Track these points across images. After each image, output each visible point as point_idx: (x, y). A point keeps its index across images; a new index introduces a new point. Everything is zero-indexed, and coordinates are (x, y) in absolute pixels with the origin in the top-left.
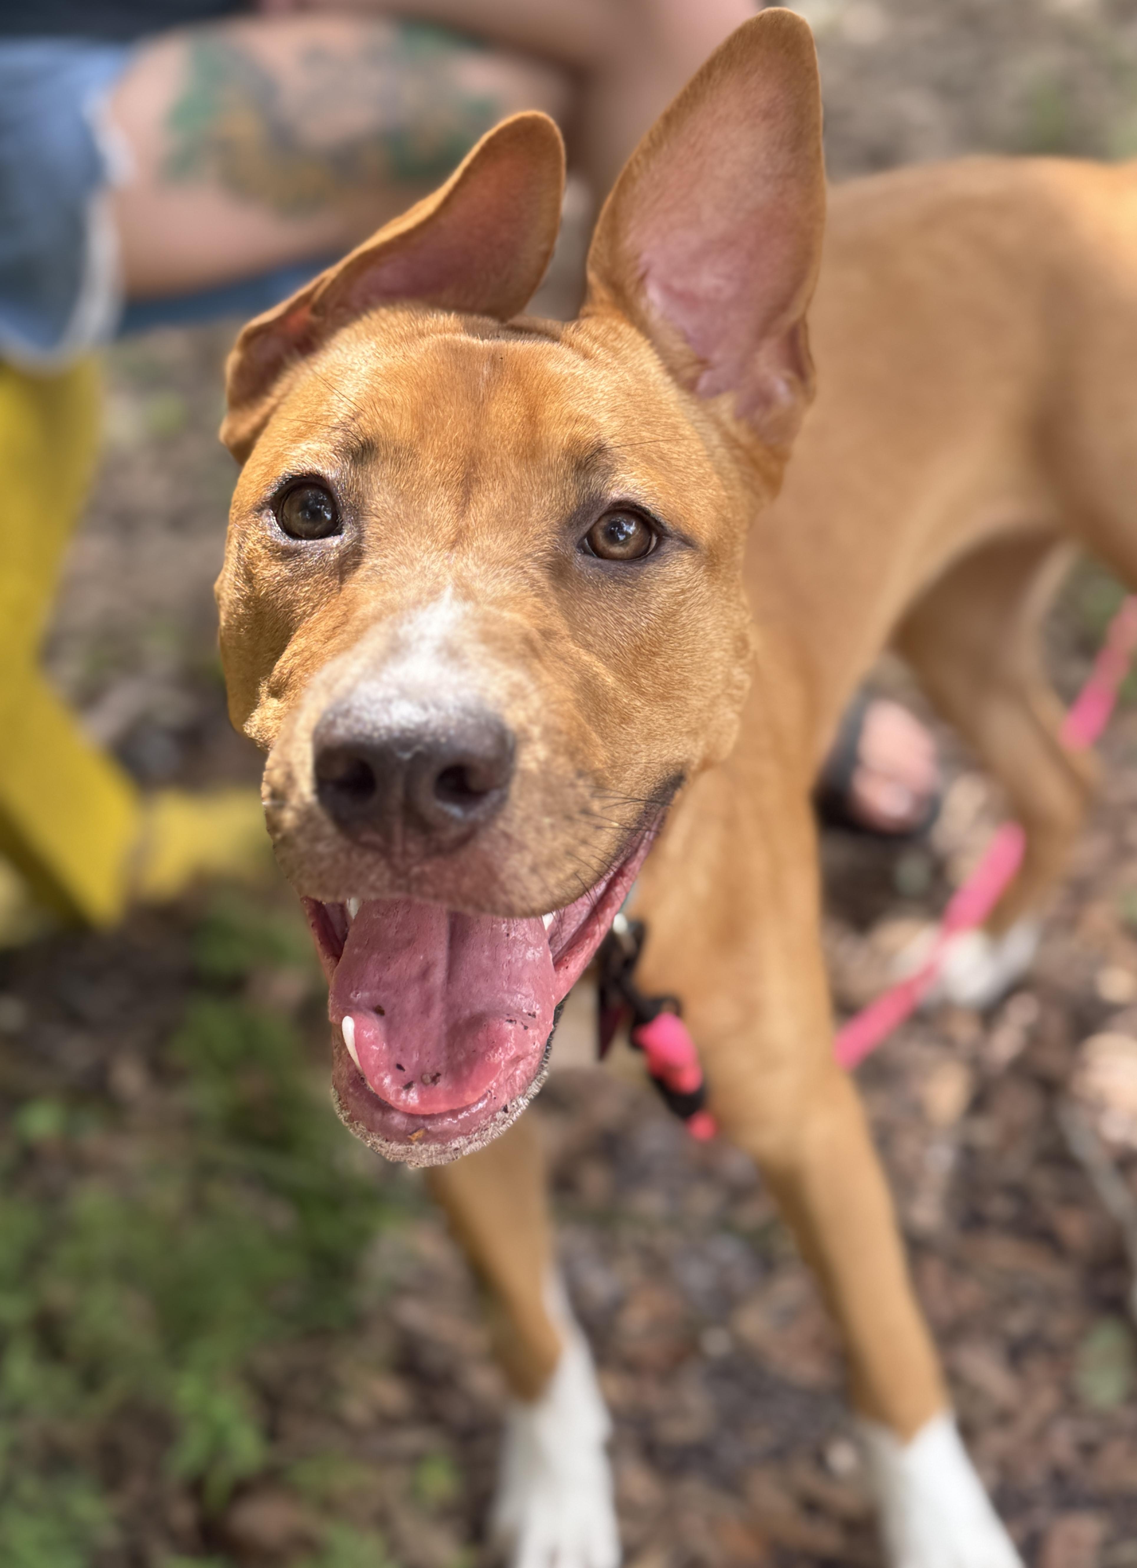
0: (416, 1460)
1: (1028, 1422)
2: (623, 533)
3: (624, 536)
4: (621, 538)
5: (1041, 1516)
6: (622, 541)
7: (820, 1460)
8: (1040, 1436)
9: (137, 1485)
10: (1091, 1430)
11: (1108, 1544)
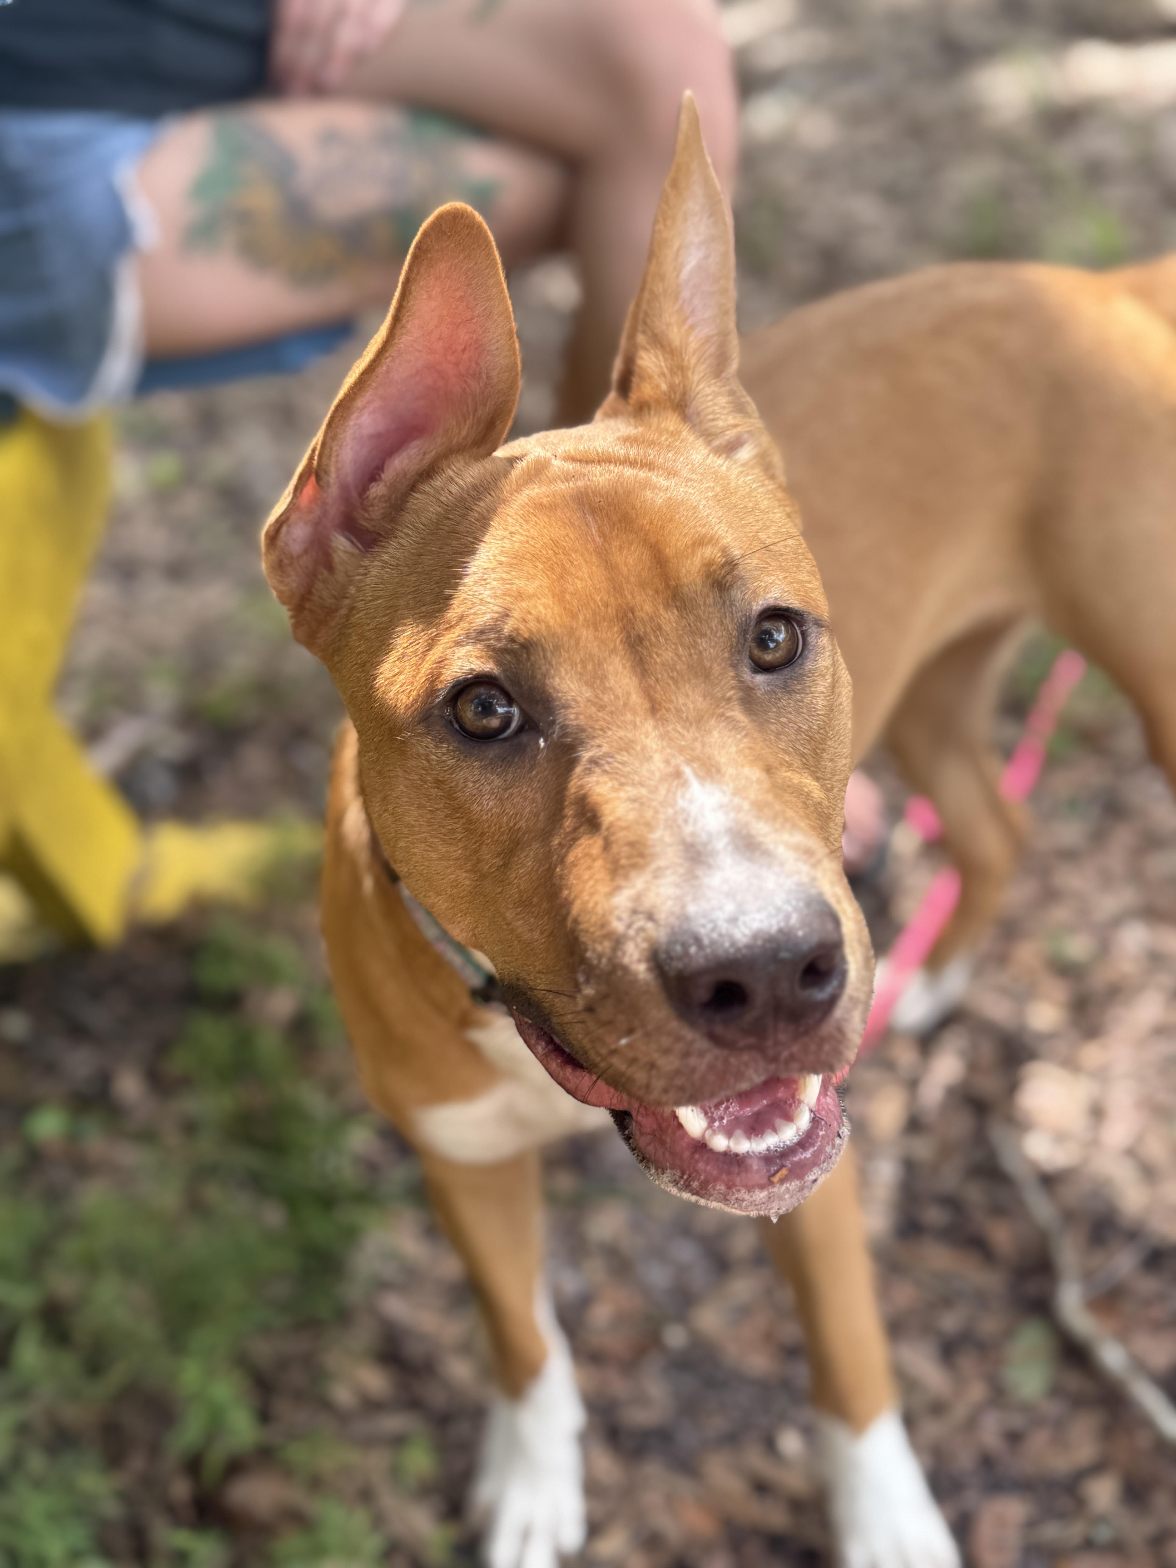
0: (398, 1441)
1: (960, 1411)
2: (773, 641)
3: (775, 644)
4: (772, 645)
5: (971, 1498)
6: (772, 649)
7: (770, 1445)
8: (971, 1424)
9: (137, 1463)
10: (1017, 1421)
11: (1031, 1524)
